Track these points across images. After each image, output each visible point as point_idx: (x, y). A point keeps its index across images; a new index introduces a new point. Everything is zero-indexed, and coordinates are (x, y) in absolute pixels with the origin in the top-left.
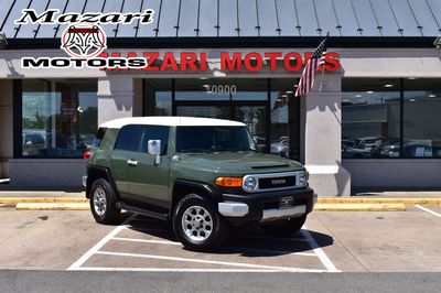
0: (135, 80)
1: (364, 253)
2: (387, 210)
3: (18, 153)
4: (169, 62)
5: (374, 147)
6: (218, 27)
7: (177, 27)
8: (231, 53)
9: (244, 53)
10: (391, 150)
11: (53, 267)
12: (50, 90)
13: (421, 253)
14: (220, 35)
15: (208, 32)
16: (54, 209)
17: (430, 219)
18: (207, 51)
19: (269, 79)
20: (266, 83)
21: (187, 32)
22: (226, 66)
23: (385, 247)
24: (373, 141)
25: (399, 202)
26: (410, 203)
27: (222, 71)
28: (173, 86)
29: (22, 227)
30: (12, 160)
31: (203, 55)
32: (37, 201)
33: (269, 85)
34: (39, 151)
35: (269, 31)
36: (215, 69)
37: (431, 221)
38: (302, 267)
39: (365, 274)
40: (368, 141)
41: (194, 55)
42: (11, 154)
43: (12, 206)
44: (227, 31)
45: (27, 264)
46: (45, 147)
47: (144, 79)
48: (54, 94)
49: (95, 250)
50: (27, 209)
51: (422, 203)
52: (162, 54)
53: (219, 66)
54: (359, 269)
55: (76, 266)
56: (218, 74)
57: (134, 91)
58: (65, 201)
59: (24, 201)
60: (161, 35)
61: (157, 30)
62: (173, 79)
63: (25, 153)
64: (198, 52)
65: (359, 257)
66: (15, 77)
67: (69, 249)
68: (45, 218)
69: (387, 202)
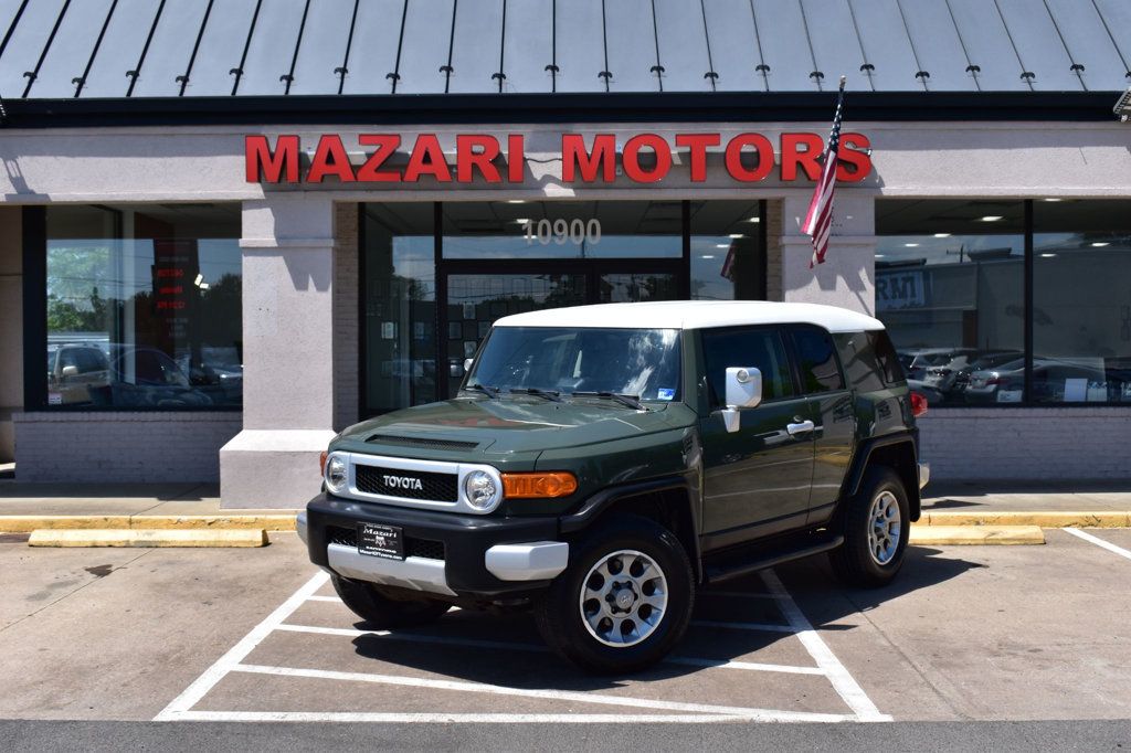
0: (339, 208)
1: (948, 665)
2: (996, 544)
3: (36, 398)
4: (427, 159)
5: (946, 373)
6: (554, 68)
7: (449, 69)
8: (588, 135)
9: (622, 135)
10: (992, 381)
11: (117, 712)
12: (118, 234)
13: (1099, 664)
14: (559, 90)
15: (527, 80)
16: (127, 546)
17: (1110, 568)
18: (526, 131)
19: (686, 204)
20: (678, 213)
21: (473, 81)
22: (576, 168)
23: (1002, 649)
24: (946, 359)
25: (1028, 521)
26: (1056, 523)
27: (565, 181)
28: (438, 222)
29: (40, 597)
30: (21, 416)
31: (515, 141)
32: (84, 525)
33: (686, 218)
34: (93, 391)
35: (685, 80)
36: (548, 179)
37: (1113, 572)
38: (785, 708)
39: (957, 726)
40: (931, 359)
41: (491, 141)
42: (19, 399)
43: (19, 538)
44: (578, 80)
45: (48, 703)
46: (109, 380)
47: (362, 205)
48: (129, 244)
49: (231, 661)
50: (58, 546)
51: (1086, 524)
52: (408, 139)
53: (556, 169)
54: (941, 712)
55: (180, 709)
56: (554, 191)
57: (337, 237)
58: (156, 525)
59: (51, 525)
60: (404, 89)
61: (395, 77)
62: (438, 205)
63: (55, 398)
64: (501, 134)
65: (936, 678)
66: (28, 201)
67: (163, 658)
68: (102, 571)
69: (996, 521)
